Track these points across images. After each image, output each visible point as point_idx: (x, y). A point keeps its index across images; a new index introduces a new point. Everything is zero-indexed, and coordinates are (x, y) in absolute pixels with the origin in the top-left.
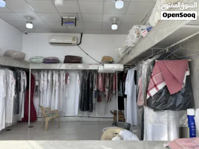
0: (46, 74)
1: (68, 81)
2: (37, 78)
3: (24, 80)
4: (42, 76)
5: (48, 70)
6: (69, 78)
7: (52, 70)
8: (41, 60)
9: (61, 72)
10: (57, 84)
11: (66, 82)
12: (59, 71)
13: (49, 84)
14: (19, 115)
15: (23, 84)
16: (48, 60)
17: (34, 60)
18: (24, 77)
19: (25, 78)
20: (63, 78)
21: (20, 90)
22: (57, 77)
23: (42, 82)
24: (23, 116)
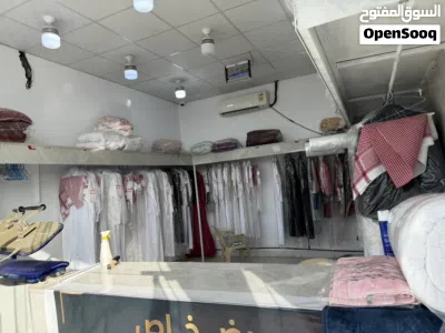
0: (219, 171)
1: (259, 180)
2: (205, 179)
3: (186, 185)
4: (213, 174)
5: (222, 164)
6: (258, 173)
7: (229, 163)
8: (209, 148)
9: (244, 164)
10: (240, 186)
11: (255, 182)
12: (240, 162)
13: (227, 188)
14: (185, 244)
15: (186, 192)
16: (219, 146)
17: (198, 150)
18: (185, 181)
19: (188, 182)
20: (248, 174)
21: (182, 203)
22: (238, 174)
23: (215, 186)
24: (191, 247)
